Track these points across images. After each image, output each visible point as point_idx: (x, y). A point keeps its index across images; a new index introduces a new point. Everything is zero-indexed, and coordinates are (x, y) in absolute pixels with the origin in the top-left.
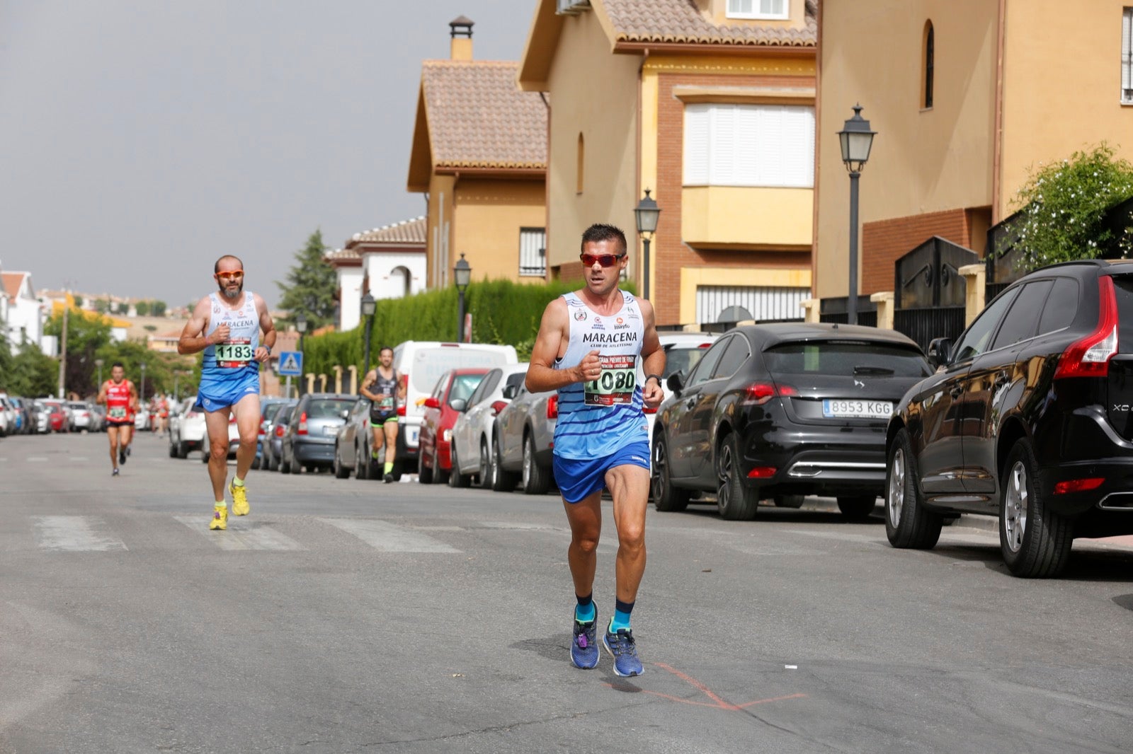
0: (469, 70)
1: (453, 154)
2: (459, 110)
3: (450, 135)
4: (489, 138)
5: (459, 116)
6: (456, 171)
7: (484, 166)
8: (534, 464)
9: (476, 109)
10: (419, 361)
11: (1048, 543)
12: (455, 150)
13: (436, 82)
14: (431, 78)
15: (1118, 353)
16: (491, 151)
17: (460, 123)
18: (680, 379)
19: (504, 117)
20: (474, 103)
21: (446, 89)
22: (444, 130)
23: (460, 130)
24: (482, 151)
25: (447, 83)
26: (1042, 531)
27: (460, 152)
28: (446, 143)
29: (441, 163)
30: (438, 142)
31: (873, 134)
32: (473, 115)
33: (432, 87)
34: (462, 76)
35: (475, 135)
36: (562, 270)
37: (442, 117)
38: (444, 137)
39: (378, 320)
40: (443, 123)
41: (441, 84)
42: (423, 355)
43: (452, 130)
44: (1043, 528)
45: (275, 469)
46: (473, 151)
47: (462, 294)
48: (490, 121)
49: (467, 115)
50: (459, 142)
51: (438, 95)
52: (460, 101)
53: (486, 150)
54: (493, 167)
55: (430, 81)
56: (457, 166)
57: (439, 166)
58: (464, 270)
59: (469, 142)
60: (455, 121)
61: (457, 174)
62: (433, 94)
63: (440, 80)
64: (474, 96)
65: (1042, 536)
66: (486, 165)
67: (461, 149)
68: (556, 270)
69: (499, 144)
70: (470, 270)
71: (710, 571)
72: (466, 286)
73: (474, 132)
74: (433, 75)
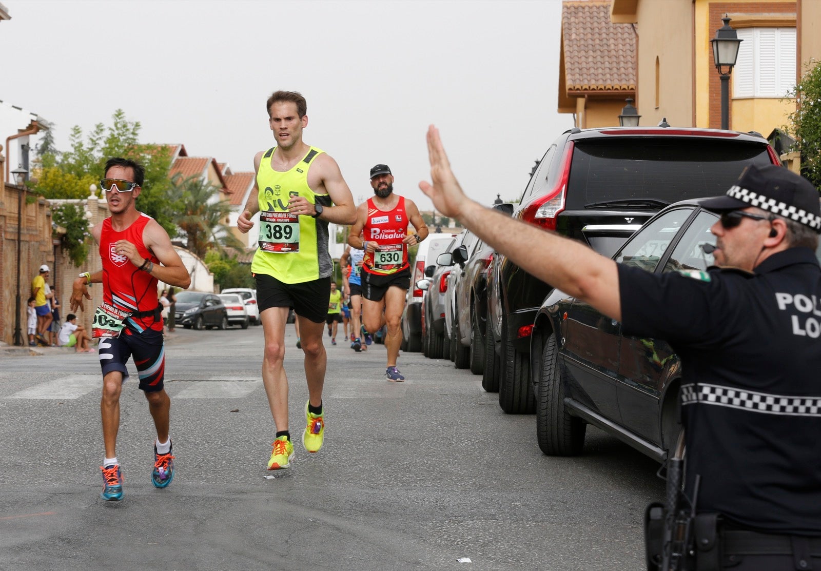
0: (602, 9)
1: (583, 80)
2: (590, 42)
3: (581, 63)
4: (615, 65)
5: (590, 47)
6: (585, 93)
7: (609, 89)
9: (605, 41)
11: (521, 382)
12: (585, 76)
13: (573, 19)
14: (569, 16)
15: (565, 208)
16: (616, 76)
17: (591, 53)
19: (628, 47)
20: (604, 36)
21: (581, 25)
22: (577, 59)
23: (590, 59)
24: (608, 76)
25: (581, 19)
26: (515, 372)
27: (589, 78)
28: (577, 70)
29: (573, 88)
30: (571, 69)
31: (739, 41)
32: (602, 46)
33: (569, 24)
34: (595, 14)
35: (604, 63)
37: (575, 48)
38: (576, 65)
40: (576, 53)
41: (577, 21)
43: (583, 59)
44: (515, 369)
46: (600, 76)
48: (617, 52)
49: (598, 47)
50: (588, 69)
51: (574, 30)
52: (592, 35)
53: (611, 75)
54: (617, 89)
55: (568, 18)
56: (586, 89)
57: (570, 89)
59: (597, 69)
60: (586, 52)
61: (586, 96)
62: (570, 29)
63: (576, 18)
64: (604, 30)
65: (515, 375)
66: (611, 88)
67: (590, 75)
69: (623, 70)
71: (237, 411)
73: (602, 60)
74: (570, 13)
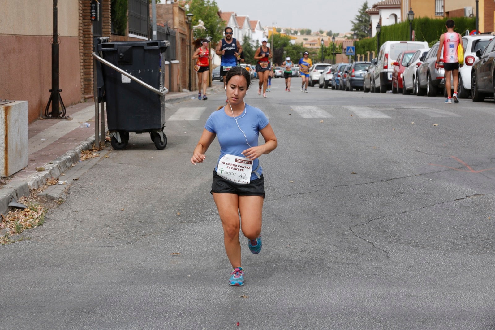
8: (431, 84)
10: (392, 48)
18: (481, 52)
36: (450, 13)
39: (382, 34)
42: (393, 46)
45: (344, 90)
47: (411, 23)
58: (411, 14)
68: (448, 13)
70: (414, 14)
72: (412, 20)
